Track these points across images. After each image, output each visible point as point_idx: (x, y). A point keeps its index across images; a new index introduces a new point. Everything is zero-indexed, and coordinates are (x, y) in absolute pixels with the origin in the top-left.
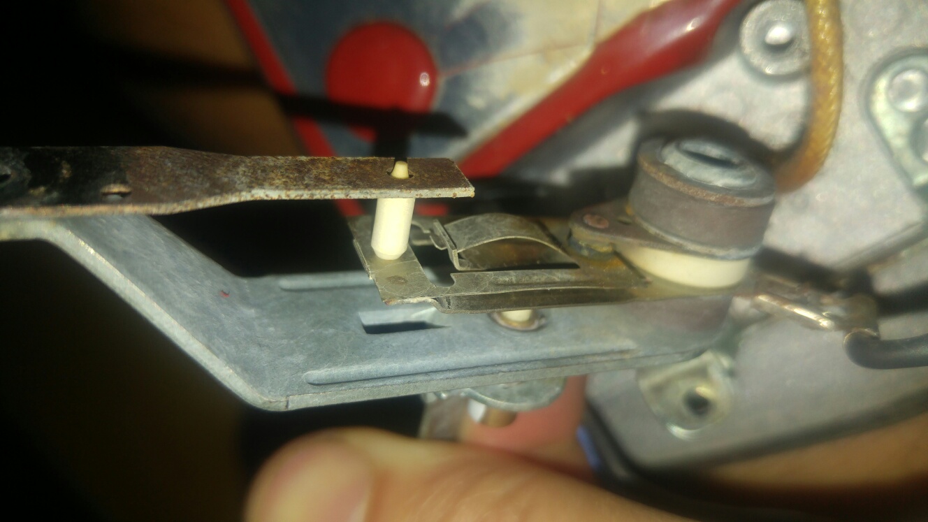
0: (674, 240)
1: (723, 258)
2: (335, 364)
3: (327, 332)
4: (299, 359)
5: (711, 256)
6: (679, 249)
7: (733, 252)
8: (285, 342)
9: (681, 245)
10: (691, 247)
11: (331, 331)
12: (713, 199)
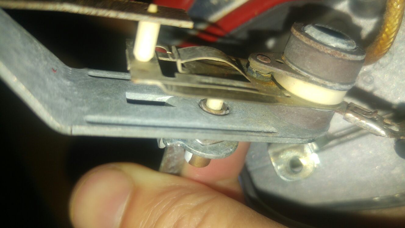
0: (305, 74)
1: (331, 88)
2: (104, 114)
3: (105, 99)
4: (86, 109)
5: (325, 86)
6: (307, 79)
7: (337, 85)
8: (81, 100)
9: (309, 77)
10: (314, 79)
11: (108, 98)
12: (329, 52)
